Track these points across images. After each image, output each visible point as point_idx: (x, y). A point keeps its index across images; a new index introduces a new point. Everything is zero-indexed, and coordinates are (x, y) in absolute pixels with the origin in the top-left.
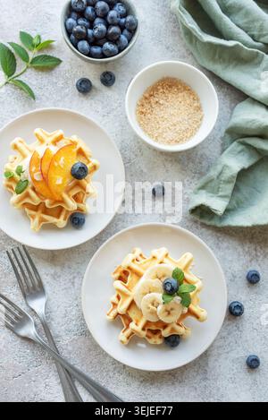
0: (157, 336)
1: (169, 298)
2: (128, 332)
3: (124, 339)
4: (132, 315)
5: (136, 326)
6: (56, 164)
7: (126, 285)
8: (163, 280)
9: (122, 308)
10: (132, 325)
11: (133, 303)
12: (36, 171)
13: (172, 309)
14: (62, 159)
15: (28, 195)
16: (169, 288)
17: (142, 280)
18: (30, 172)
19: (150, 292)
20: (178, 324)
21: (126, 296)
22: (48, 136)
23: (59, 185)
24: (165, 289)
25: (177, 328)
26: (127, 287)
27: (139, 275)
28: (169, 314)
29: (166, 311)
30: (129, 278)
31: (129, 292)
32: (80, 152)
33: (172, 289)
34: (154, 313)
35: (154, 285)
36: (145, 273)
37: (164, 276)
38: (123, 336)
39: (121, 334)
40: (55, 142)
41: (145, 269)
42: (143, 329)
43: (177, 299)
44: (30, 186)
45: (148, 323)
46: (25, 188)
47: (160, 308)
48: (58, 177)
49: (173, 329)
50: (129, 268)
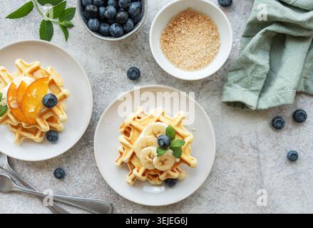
0: (156, 179)
1: (162, 152)
2: (132, 176)
3: (130, 181)
4: (134, 162)
5: (138, 173)
6: (29, 95)
7: (129, 139)
8: (158, 135)
9: (126, 158)
10: (135, 171)
11: (134, 154)
12: (13, 100)
13: (165, 160)
14: (35, 90)
15: (7, 118)
16: (162, 144)
17: (142, 135)
18: (8, 101)
19: (147, 146)
20: (173, 171)
21: (129, 148)
22: (27, 67)
23: (32, 113)
24: (159, 144)
25: (172, 173)
26: (129, 141)
27: (139, 131)
28: (163, 163)
29: (161, 161)
30: (131, 133)
31: (131, 146)
32: (52, 82)
33: (165, 144)
34: (150, 163)
35: (150, 141)
36: (144, 129)
37: (159, 132)
38: (129, 179)
39: (128, 177)
40: (32, 73)
41: (144, 126)
42: (144, 175)
43: (170, 152)
44: (9, 110)
45: (147, 170)
46: (5, 112)
47: (155, 159)
48: (31, 105)
49: (168, 175)
50: (130, 125)
